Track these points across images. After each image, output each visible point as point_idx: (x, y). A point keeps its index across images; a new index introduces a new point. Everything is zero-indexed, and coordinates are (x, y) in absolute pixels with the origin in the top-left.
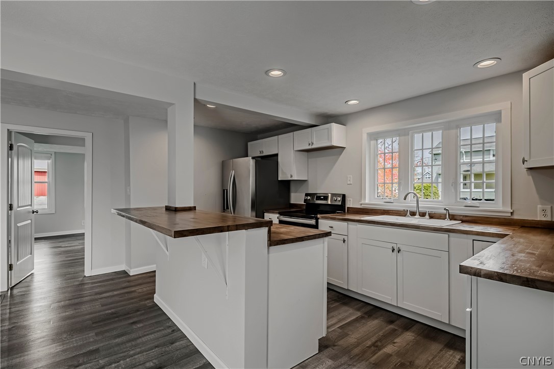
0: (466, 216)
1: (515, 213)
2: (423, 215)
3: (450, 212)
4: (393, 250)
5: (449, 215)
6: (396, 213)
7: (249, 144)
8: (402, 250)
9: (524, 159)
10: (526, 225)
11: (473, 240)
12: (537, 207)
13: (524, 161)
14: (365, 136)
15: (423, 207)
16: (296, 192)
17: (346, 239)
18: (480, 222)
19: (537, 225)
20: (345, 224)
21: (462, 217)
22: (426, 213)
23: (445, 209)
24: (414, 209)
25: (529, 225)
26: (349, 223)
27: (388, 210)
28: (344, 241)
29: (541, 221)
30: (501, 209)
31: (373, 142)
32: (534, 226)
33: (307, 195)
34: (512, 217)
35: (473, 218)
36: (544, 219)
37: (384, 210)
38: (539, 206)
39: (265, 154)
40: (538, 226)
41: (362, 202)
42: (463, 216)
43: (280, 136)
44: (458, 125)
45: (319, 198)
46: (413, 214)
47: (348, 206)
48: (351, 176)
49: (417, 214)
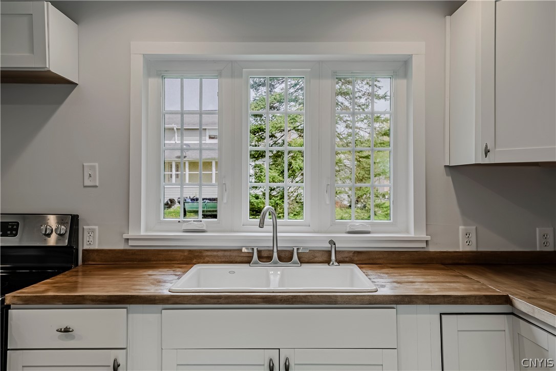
2: (286, 257)
8: (292, 364)
9: (487, 147)
10: (447, 262)
11: (441, 314)
12: (458, 229)
13: (487, 151)
15: (287, 239)
17: (121, 361)
19: (460, 259)
22: (292, 253)
23: (331, 242)
25: (451, 262)
26: (132, 307)
28: (117, 367)
29: (465, 252)
30: (412, 235)
31: (153, 81)
32: (457, 261)
36: (468, 249)
37: (190, 251)
40: (462, 261)
41: (131, 234)
46: (265, 257)
47: (86, 247)
48: (97, 164)
49: (275, 255)
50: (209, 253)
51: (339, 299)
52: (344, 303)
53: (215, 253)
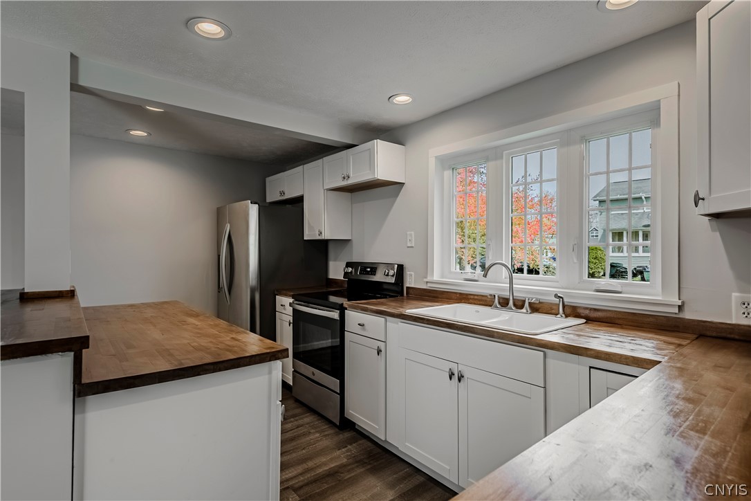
0: (595, 310)
1: (686, 308)
2: (519, 305)
3: (565, 300)
4: (451, 376)
5: (564, 306)
6: (479, 300)
7: (268, 180)
8: (466, 377)
9: (697, 195)
10: (708, 333)
11: (591, 367)
12: (731, 296)
13: (697, 200)
14: (432, 163)
15: (520, 291)
16: (335, 260)
17: (382, 349)
18: (620, 322)
19: (730, 333)
20: (380, 320)
21: (587, 312)
22: (524, 302)
23: (556, 296)
24: (506, 294)
25: (714, 334)
27: (467, 295)
28: (379, 351)
29: (739, 325)
30: (659, 298)
31: (447, 174)
32: (724, 335)
33: (348, 265)
34: (681, 316)
35: (608, 315)
36: (745, 321)
38: (735, 295)
39: (287, 196)
40: (732, 336)
41: (429, 279)
42: (591, 309)
43: (305, 166)
44: (583, 134)
45: (364, 271)
46: (504, 303)
47: (408, 285)
48: (413, 233)
49: (511, 302)
50: (472, 297)
51: (496, 334)
52: (499, 338)
53: (476, 297)
